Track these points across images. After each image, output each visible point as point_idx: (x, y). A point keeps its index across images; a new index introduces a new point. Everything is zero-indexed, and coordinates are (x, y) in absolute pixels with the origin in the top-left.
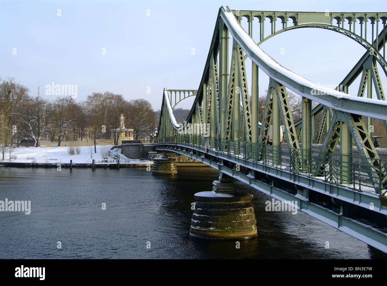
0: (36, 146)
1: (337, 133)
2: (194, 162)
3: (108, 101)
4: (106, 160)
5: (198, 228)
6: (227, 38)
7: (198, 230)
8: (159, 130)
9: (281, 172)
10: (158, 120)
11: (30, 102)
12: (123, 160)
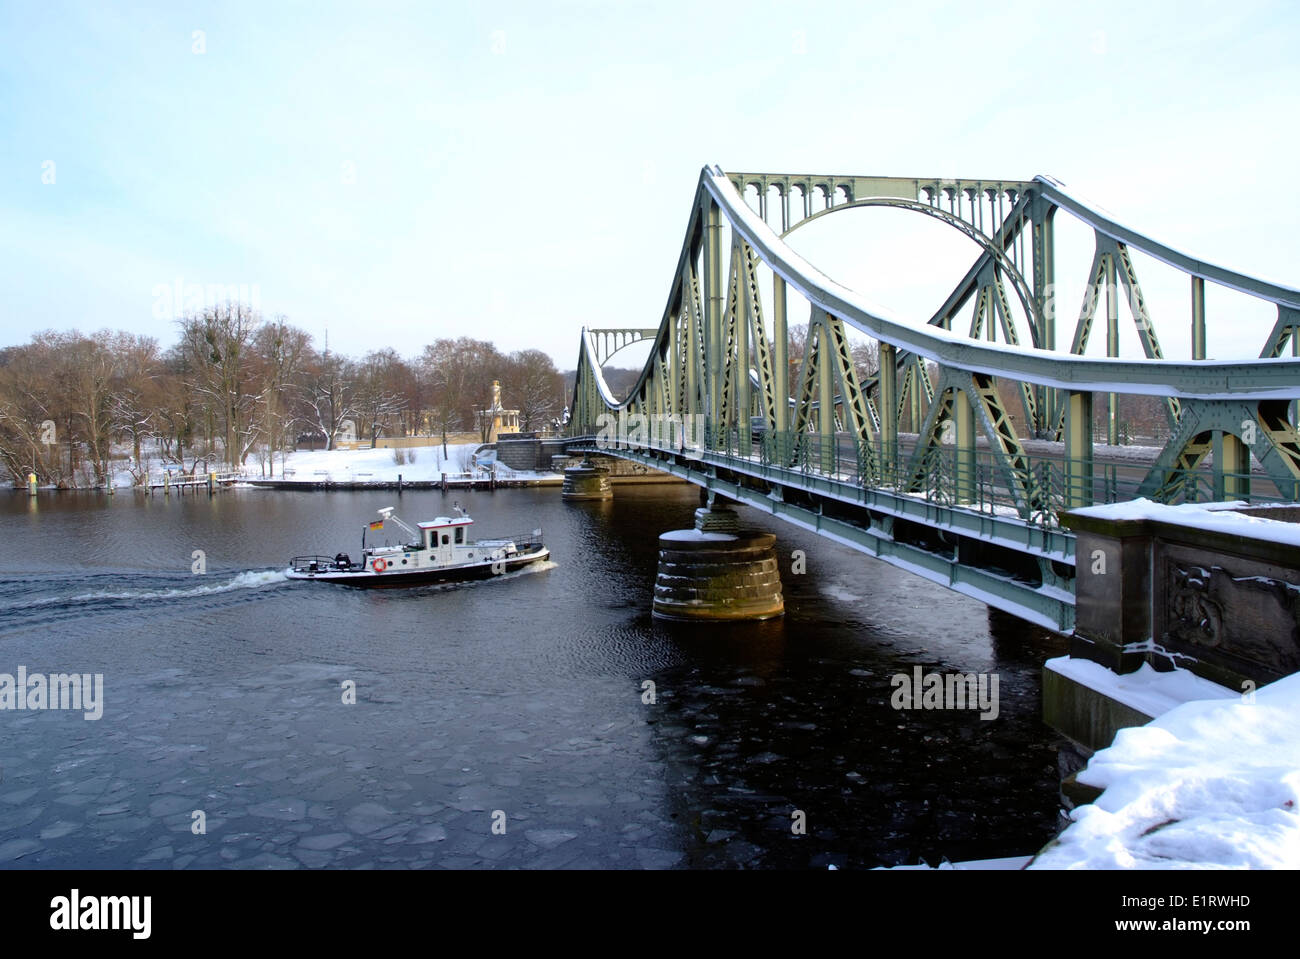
0: (330, 449)
1: (947, 409)
2: (644, 475)
3: (466, 354)
4: (468, 473)
5: (668, 601)
6: (717, 227)
7: (668, 606)
8: (572, 411)
9: (839, 487)
10: (570, 391)
11: (315, 361)
12: (502, 474)
